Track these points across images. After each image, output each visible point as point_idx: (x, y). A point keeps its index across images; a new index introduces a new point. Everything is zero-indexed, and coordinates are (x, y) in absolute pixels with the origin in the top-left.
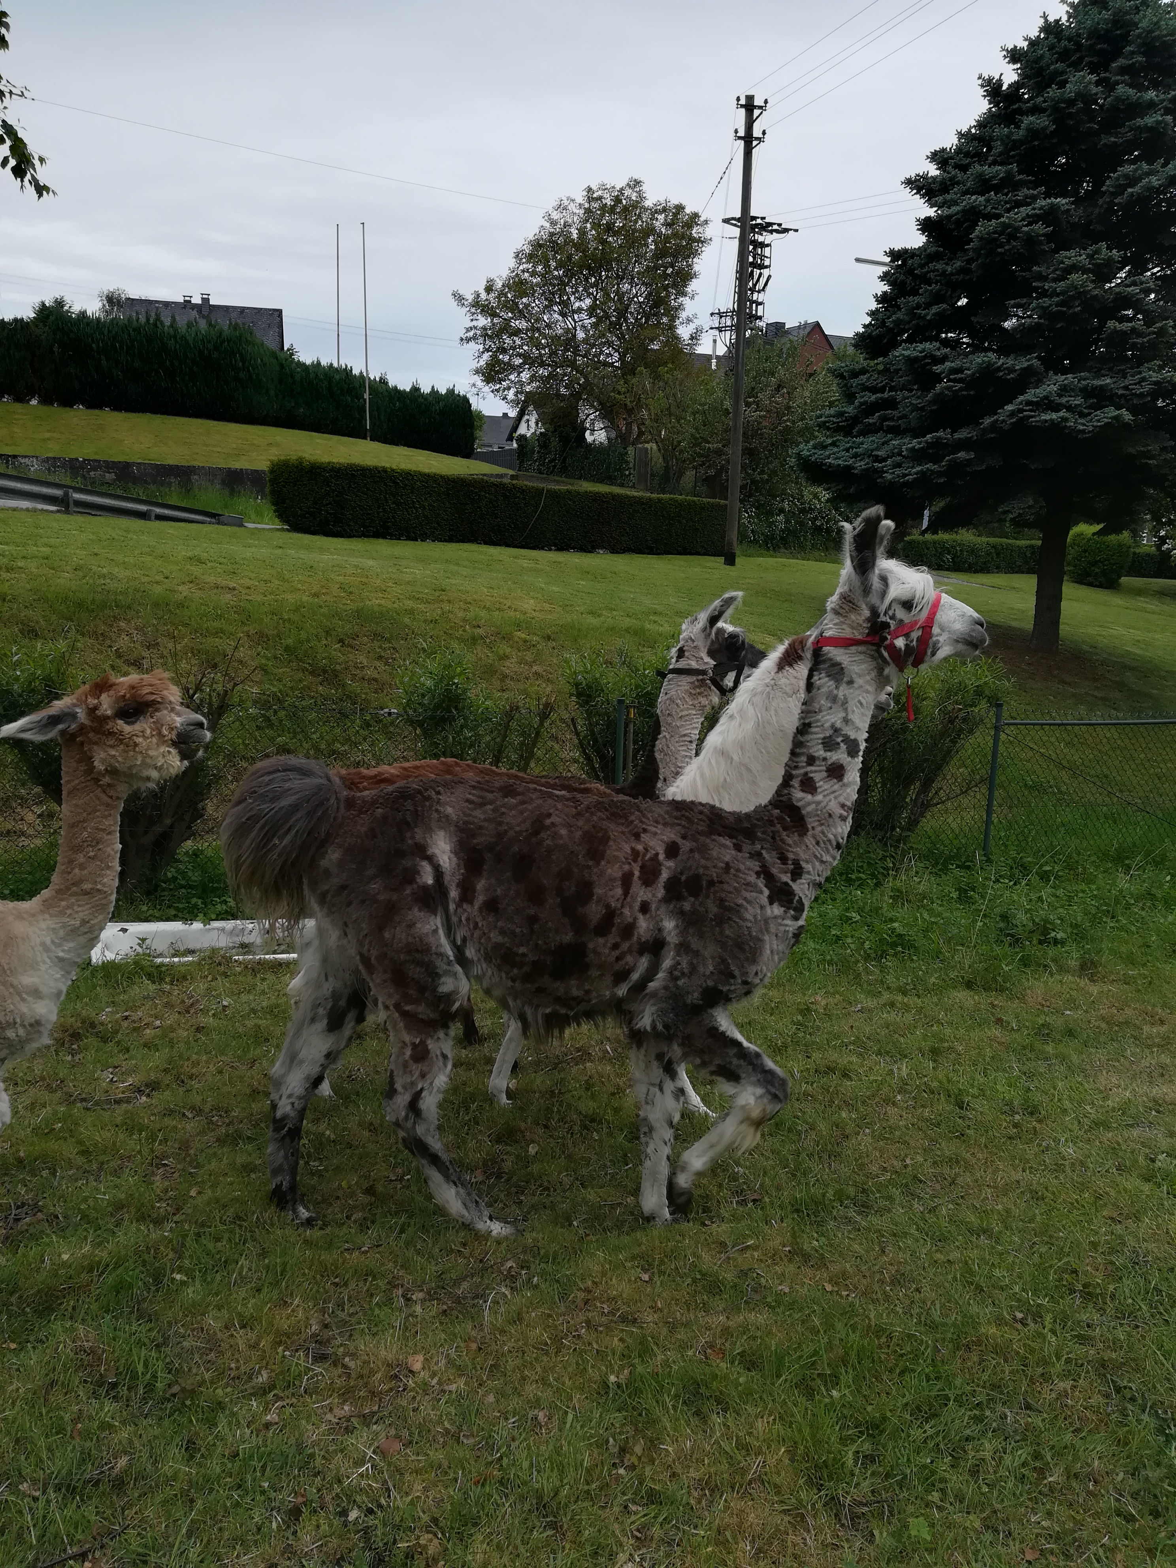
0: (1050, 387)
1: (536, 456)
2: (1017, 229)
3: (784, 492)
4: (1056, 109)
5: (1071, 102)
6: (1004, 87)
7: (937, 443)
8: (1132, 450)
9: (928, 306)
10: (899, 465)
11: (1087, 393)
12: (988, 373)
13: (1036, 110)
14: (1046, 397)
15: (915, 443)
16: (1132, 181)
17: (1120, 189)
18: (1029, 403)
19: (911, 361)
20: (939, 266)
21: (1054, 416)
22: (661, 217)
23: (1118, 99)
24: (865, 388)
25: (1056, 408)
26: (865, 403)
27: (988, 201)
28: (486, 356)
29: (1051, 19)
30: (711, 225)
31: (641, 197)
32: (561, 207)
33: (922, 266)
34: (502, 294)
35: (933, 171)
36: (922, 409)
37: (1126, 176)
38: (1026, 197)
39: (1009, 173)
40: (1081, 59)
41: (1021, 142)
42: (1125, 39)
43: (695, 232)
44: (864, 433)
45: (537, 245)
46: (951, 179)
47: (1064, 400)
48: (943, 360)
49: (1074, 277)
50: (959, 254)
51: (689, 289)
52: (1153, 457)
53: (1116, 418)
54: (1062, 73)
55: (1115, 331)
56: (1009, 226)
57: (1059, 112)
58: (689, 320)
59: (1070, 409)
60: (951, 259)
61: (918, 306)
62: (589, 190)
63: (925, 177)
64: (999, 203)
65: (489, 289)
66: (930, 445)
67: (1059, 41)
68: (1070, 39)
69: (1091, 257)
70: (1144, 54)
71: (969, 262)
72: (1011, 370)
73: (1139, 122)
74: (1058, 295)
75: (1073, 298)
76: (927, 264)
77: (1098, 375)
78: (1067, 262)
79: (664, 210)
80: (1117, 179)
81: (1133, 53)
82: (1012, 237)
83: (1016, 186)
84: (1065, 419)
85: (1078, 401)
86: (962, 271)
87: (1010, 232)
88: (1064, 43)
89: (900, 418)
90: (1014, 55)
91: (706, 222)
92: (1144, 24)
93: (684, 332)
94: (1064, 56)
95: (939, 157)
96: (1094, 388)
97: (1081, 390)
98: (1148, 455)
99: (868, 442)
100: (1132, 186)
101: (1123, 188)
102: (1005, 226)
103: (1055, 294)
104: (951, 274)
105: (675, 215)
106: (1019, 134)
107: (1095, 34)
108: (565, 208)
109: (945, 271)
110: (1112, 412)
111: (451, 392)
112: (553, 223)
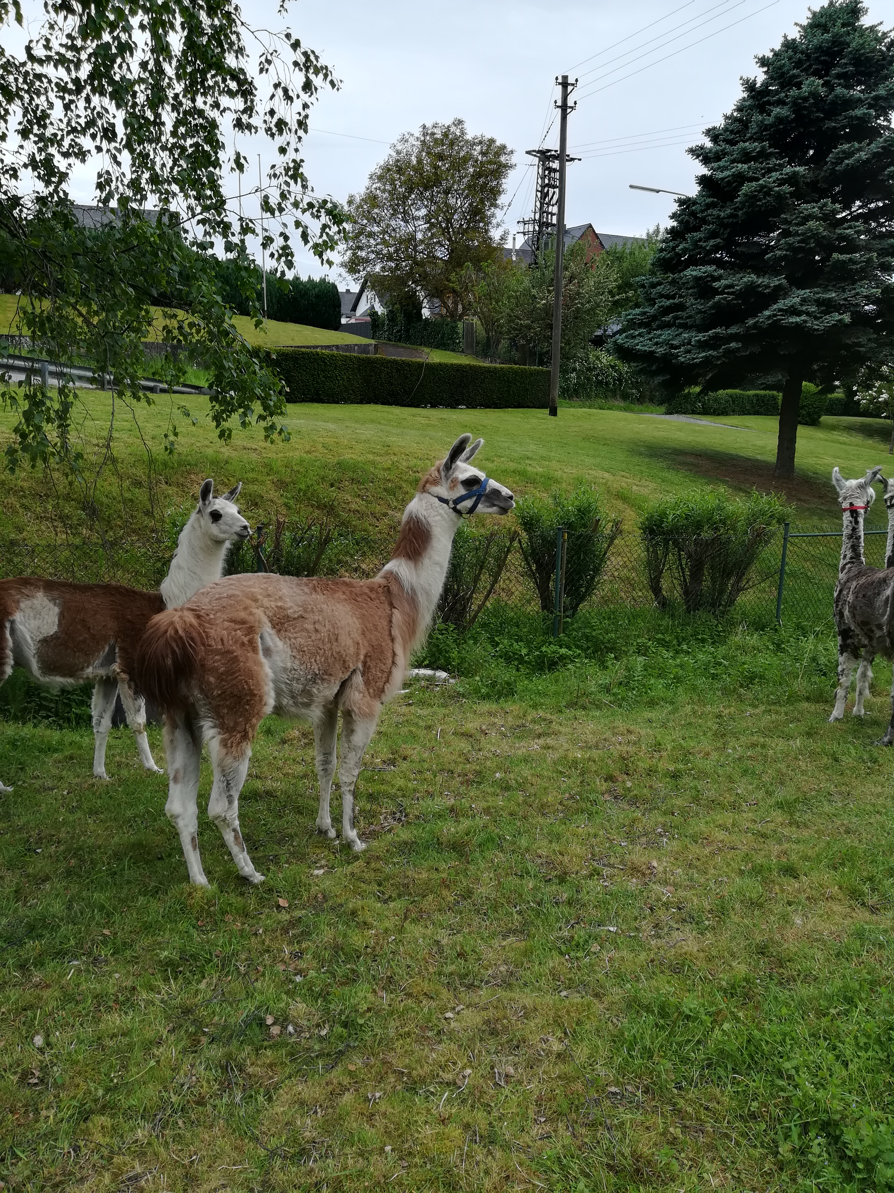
0: (794, 299)
1: (386, 328)
2: (771, 189)
3: (575, 356)
4: (795, 103)
5: (805, 99)
6: (758, 85)
7: (716, 337)
8: (848, 341)
9: (707, 239)
10: (689, 352)
11: (819, 303)
12: (751, 288)
13: (781, 103)
14: (792, 306)
15: (701, 337)
16: (849, 154)
17: (840, 161)
18: (780, 310)
19: (697, 279)
20: (715, 212)
21: (798, 319)
22: (478, 148)
23: (836, 96)
24: (662, 296)
25: (799, 314)
26: (662, 306)
27: (749, 168)
28: (349, 253)
29: (789, 38)
30: (515, 154)
31: (463, 133)
32: (404, 140)
33: (702, 211)
34: (360, 206)
35: (708, 144)
36: (705, 312)
37: (844, 152)
38: (775, 165)
39: (763, 148)
40: (810, 66)
41: (771, 126)
42: (840, 53)
43: (503, 159)
44: (661, 327)
45: (387, 169)
46: (722, 151)
47: (804, 308)
48: (719, 278)
49: (811, 223)
50: (728, 204)
51: (499, 202)
52: (862, 346)
53: (840, 321)
54: (798, 76)
55: (838, 260)
56: (765, 186)
57: (797, 106)
58: (498, 225)
59: (808, 314)
60: (722, 207)
61: (700, 240)
62: (424, 127)
63: (702, 148)
64: (756, 169)
65: (350, 203)
66: (711, 338)
67: (796, 53)
68: (802, 52)
69: (821, 208)
70: (854, 65)
71: (735, 209)
72: (767, 286)
73: (852, 113)
74: (799, 235)
75: (810, 237)
76: (706, 210)
77: (826, 290)
78: (805, 212)
79: (481, 143)
80: (838, 153)
81: (846, 64)
82: (767, 194)
83: (768, 156)
84: (805, 322)
85: (813, 309)
86: (731, 216)
87: (765, 190)
88: (799, 55)
89: (688, 318)
90: (763, 62)
91: (512, 152)
92: (854, 45)
93: (495, 234)
94: (798, 64)
95: (713, 134)
96: (824, 300)
97: (815, 301)
98: (860, 345)
99: (666, 334)
100: (847, 158)
101: (842, 160)
102: (762, 187)
103: (797, 234)
104: (724, 218)
105: (489, 146)
106: (770, 120)
107: (819, 49)
108: (406, 141)
109: (719, 216)
110: (837, 316)
111: (323, 281)
112: (398, 153)
